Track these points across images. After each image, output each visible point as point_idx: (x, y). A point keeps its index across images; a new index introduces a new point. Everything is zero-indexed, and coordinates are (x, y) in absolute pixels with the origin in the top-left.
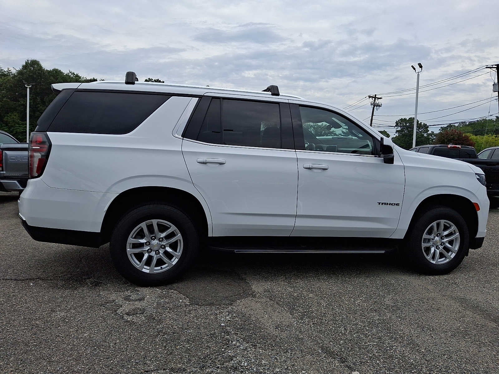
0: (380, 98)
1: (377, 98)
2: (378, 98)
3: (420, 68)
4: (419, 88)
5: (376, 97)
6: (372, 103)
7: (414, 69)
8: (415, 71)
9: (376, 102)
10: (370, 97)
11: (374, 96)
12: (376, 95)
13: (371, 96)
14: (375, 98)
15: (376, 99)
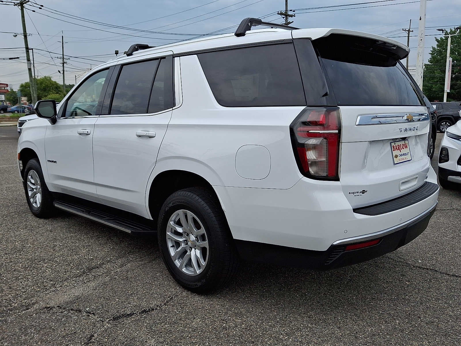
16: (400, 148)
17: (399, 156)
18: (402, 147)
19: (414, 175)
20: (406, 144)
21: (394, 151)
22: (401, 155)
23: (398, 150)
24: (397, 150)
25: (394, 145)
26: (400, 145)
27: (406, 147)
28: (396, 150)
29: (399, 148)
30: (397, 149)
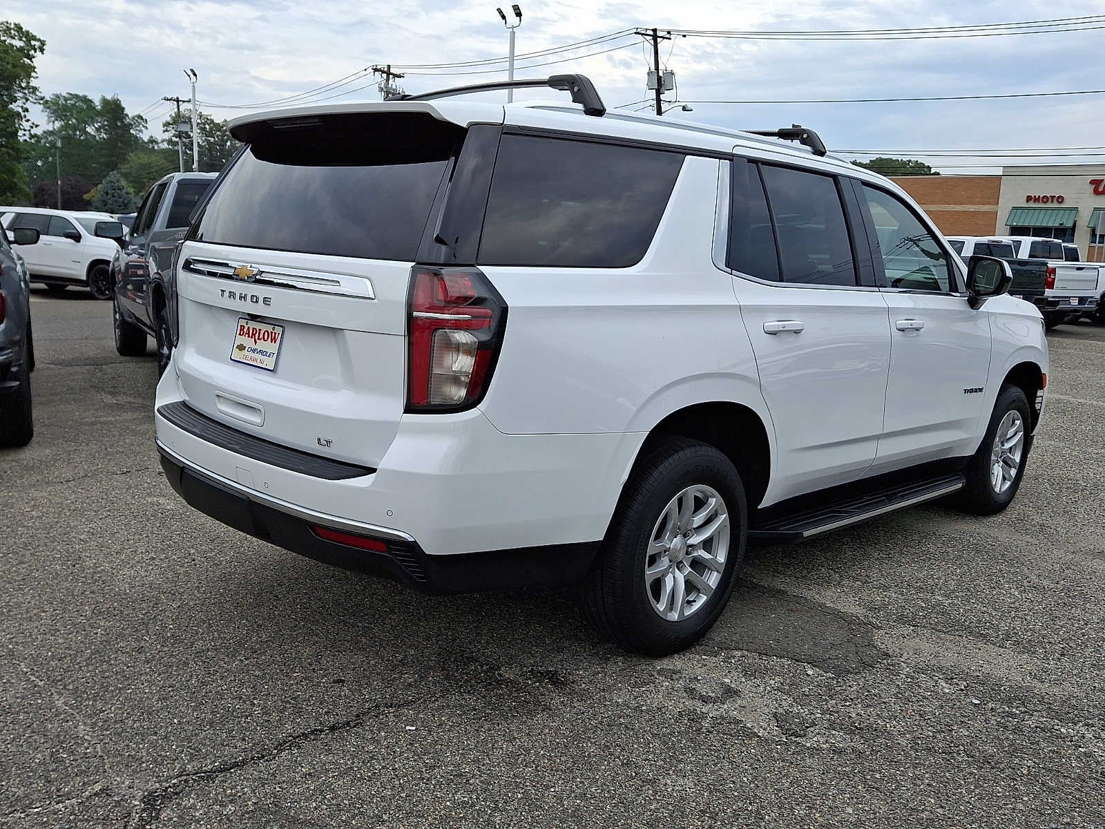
0: (399, 76)
1: (392, 74)
2: (396, 76)
3: (517, 16)
4: (515, 58)
5: (391, 71)
6: (382, 86)
7: (504, 17)
8: (506, 23)
9: (390, 86)
10: (376, 70)
11: (386, 69)
12: (389, 67)
13: (378, 67)
14: (389, 74)
15: (391, 76)
16: (257, 335)
17: (249, 350)
18: (261, 336)
19: (253, 400)
20: (275, 333)
21: (240, 334)
22: (254, 351)
23: (252, 337)
24: (249, 337)
25: (245, 325)
26: (260, 330)
27: (274, 340)
28: (247, 335)
29: (253, 334)
30: (249, 334)
